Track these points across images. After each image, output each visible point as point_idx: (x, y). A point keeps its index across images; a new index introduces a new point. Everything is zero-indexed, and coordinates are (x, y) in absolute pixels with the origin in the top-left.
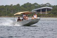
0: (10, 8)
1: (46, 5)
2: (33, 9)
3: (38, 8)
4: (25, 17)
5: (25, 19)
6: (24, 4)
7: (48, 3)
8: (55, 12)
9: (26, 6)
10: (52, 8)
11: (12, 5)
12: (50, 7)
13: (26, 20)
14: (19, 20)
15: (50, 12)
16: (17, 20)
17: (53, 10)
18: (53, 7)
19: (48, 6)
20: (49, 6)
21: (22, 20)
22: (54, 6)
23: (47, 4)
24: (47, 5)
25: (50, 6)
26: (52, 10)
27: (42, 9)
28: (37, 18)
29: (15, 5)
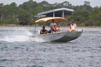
1: (62, 4)
3: (48, 10)
5: (55, 31)
6: (24, 3)
7: (66, 2)
9: (28, 7)
10: (73, 10)
11: (2, 4)
12: (70, 9)
13: (57, 32)
14: (44, 31)
15: (69, 17)
16: (39, 31)
17: (75, 14)
18: (75, 8)
19: (65, 7)
20: (68, 7)
21: (50, 32)
22: (77, 6)
23: (64, 2)
24: (65, 4)
25: (70, 6)
26: (72, 13)
27: (56, 12)
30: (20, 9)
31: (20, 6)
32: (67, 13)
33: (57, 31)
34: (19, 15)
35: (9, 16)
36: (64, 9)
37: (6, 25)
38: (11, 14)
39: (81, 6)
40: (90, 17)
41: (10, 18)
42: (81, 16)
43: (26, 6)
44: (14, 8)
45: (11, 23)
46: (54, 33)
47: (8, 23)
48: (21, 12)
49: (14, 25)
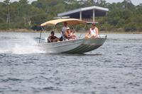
2: (61, 10)
3: (72, 9)
4: (68, 33)
5: (69, 38)
8: (115, 18)
9: (43, 4)
10: (107, 10)
12: (103, 7)
13: (71, 40)
16: (46, 39)
18: (111, 6)
20: (100, 5)
21: (61, 39)
22: (114, 3)
24: (96, 1)
25: (103, 4)
26: (107, 13)
27: (83, 12)
28: (98, 36)
29: (15, 3)
30: (33, 7)
31: (33, 3)
32: (99, 13)
33: (71, 37)
34: (31, 16)
36: (95, 7)
37: (14, 31)
38: (21, 15)
39: (119, 3)
40: (132, 18)
42: (119, 18)
43: (41, 4)
44: (25, 6)
45: (20, 28)
46: (67, 40)
47: (17, 28)
48: (35, 12)
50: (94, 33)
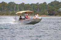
0: (36, 6)
11: (38, 3)
29: (41, 4)
30: (49, 6)
31: (49, 4)
35: (42, 10)
38: (43, 9)
41: (42, 11)
43: (52, 4)
44: (45, 5)
47: (42, 14)
48: (49, 8)
49: (45, 15)
50: (37, 16)
